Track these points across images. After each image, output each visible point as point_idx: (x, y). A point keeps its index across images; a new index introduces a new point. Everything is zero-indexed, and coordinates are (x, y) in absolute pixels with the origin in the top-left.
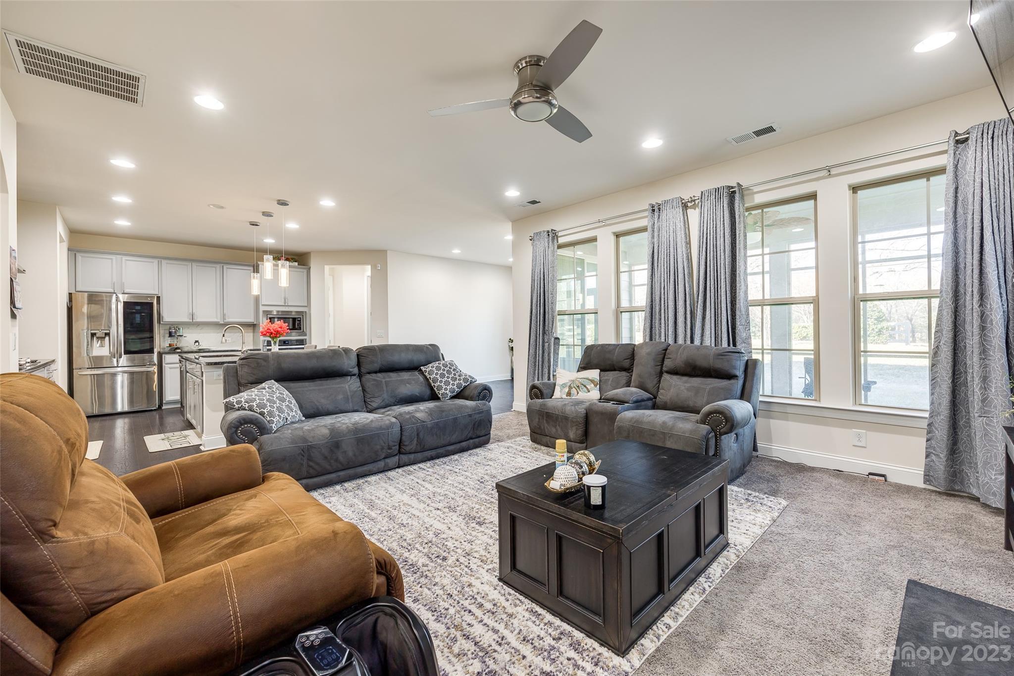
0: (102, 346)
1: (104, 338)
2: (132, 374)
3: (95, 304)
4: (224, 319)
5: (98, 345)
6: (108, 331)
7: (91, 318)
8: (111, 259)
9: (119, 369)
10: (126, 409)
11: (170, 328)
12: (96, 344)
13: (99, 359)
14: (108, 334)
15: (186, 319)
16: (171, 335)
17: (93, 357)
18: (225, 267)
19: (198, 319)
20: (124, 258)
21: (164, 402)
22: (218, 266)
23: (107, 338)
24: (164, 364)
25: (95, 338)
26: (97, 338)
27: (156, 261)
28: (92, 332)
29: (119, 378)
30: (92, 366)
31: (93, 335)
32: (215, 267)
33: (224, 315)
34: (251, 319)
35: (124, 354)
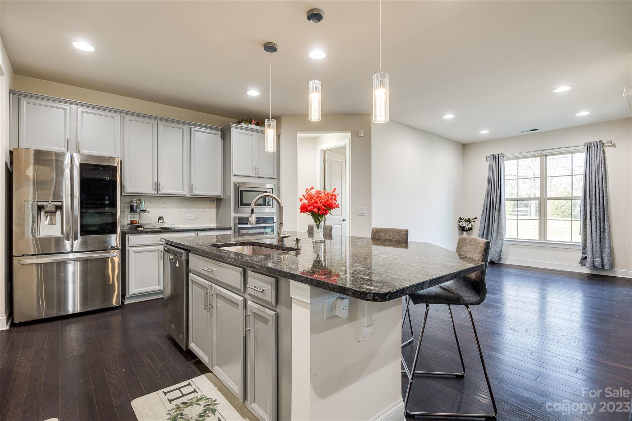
0: (52, 223)
1: (55, 212)
2: (84, 261)
3: (43, 165)
4: (191, 191)
5: (47, 223)
6: (60, 204)
7: (39, 184)
8: (65, 109)
9: (71, 256)
10: (78, 310)
11: (132, 201)
12: (44, 221)
13: (46, 241)
14: (59, 208)
15: (149, 190)
16: (132, 210)
17: (40, 239)
18: (193, 129)
19: (165, 190)
20: (81, 109)
21: (127, 296)
22: (186, 128)
23: (58, 213)
24: (127, 248)
25: (43, 213)
26: (46, 212)
27: (117, 117)
28: (39, 203)
29: (70, 268)
30: (38, 251)
31: (40, 208)
32: (183, 129)
33: (191, 187)
34: (218, 192)
35: (81, 235)
